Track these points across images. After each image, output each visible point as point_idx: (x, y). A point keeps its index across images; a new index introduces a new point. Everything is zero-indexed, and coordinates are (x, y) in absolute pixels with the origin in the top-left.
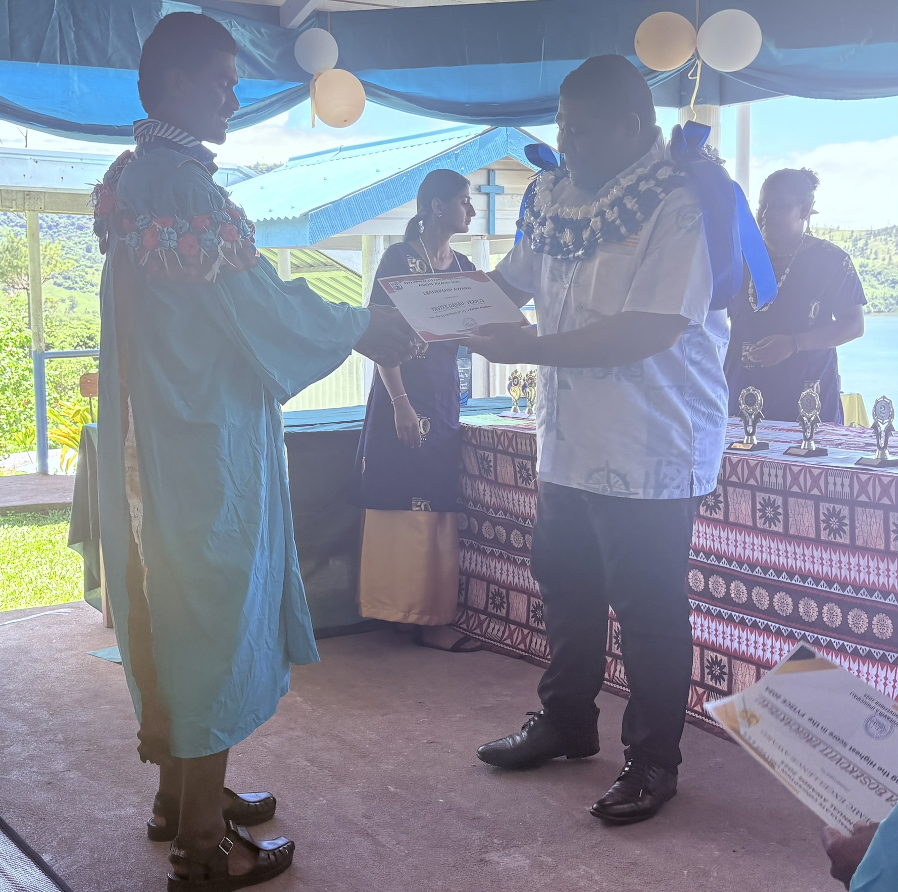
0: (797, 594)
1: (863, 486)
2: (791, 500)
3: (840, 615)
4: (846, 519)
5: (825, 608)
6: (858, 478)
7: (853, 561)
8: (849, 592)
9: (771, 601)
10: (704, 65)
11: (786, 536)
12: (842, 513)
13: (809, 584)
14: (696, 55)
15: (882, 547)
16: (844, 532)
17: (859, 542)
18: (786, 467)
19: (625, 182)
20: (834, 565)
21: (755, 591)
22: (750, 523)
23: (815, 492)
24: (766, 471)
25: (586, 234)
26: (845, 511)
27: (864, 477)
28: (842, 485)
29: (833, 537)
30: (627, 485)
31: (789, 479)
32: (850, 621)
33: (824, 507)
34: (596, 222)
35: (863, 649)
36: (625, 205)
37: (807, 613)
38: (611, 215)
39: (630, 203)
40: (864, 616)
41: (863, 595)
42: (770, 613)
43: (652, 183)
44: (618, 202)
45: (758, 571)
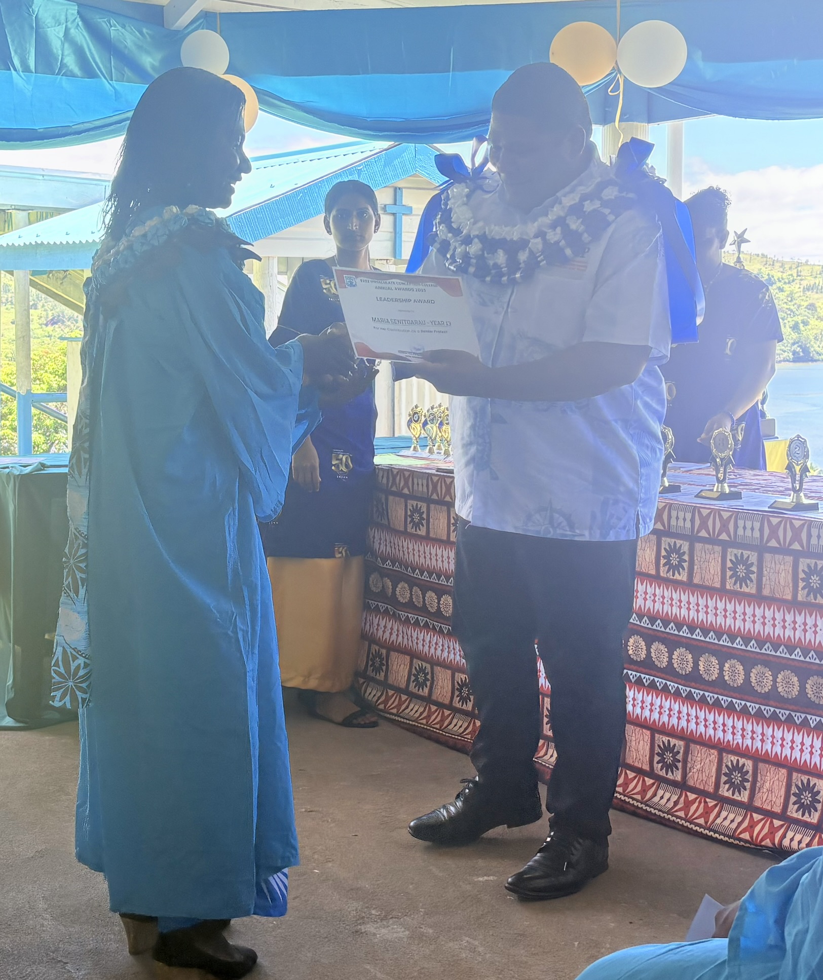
0: (697, 649)
1: (774, 531)
2: (698, 546)
3: (742, 672)
4: (754, 566)
5: (727, 665)
6: (769, 521)
7: (759, 612)
8: (752, 647)
9: (670, 658)
10: (626, 80)
11: (690, 586)
12: (750, 559)
13: (711, 638)
14: (617, 69)
15: (789, 597)
16: (751, 581)
17: (766, 592)
18: (694, 510)
19: (569, 201)
20: (738, 617)
21: (654, 647)
22: (653, 572)
23: (724, 537)
24: (674, 514)
25: (523, 256)
26: (753, 558)
27: (775, 521)
28: (752, 529)
29: (739, 586)
30: (572, 526)
31: (697, 522)
32: (753, 680)
33: (732, 553)
34: (537, 244)
35: (767, 710)
36: (568, 225)
37: (707, 671)
39: (575, 224)
40: (768, 674)
41: (767, 650)
42: (669, 672)
43: (597, 204)
44: (560, 222)
45: (658, 626)
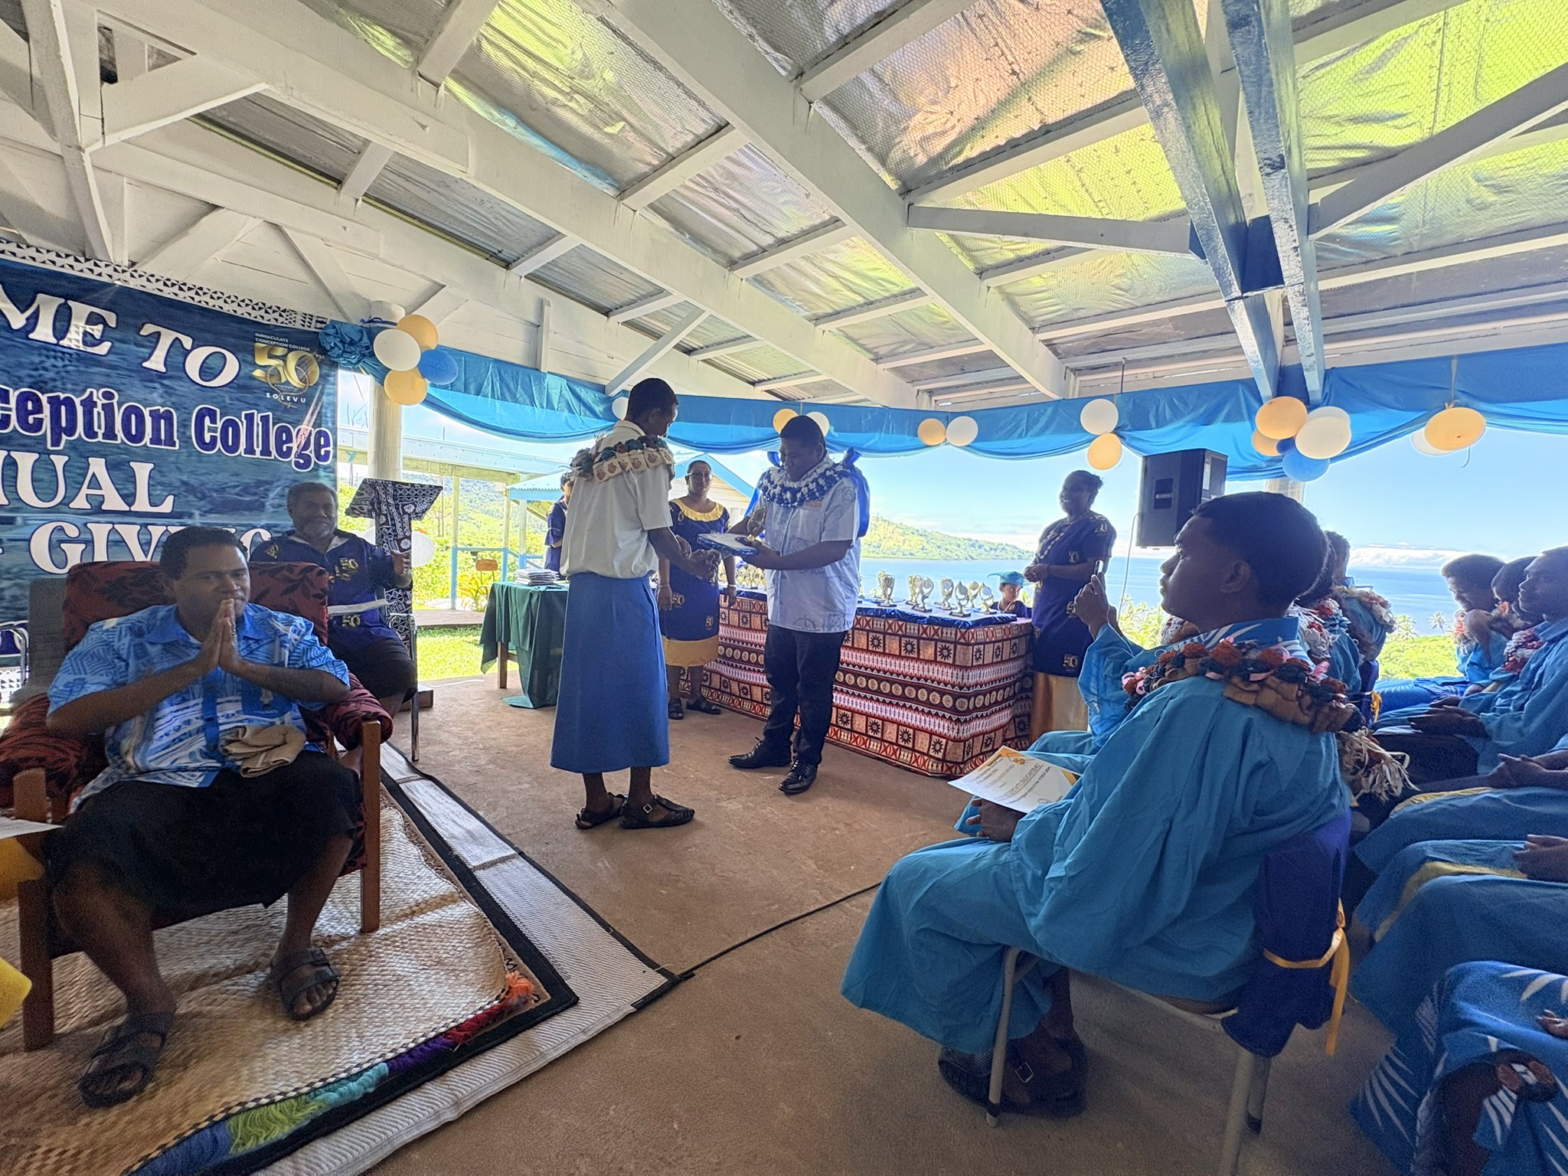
7: (884, 660)
8: (881, 674)
15: (897, 654)
16: (880, 646)
17: (887, 651)
19: (819, 471)
20: (874, 661)
25: (799, 495)
29: (874, 649)
30: (814, 626)
32: (882, 687)
34: (805, 490)
35: (888, 700)
38: (812, 486)
39: (821, 482)
40: (888, 685)
41: (888, 675)
44: (815, 480)
